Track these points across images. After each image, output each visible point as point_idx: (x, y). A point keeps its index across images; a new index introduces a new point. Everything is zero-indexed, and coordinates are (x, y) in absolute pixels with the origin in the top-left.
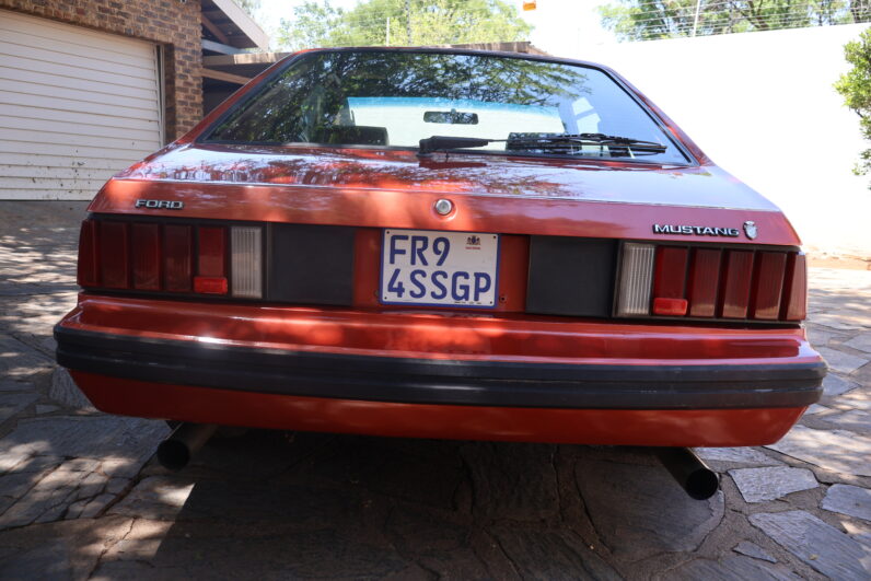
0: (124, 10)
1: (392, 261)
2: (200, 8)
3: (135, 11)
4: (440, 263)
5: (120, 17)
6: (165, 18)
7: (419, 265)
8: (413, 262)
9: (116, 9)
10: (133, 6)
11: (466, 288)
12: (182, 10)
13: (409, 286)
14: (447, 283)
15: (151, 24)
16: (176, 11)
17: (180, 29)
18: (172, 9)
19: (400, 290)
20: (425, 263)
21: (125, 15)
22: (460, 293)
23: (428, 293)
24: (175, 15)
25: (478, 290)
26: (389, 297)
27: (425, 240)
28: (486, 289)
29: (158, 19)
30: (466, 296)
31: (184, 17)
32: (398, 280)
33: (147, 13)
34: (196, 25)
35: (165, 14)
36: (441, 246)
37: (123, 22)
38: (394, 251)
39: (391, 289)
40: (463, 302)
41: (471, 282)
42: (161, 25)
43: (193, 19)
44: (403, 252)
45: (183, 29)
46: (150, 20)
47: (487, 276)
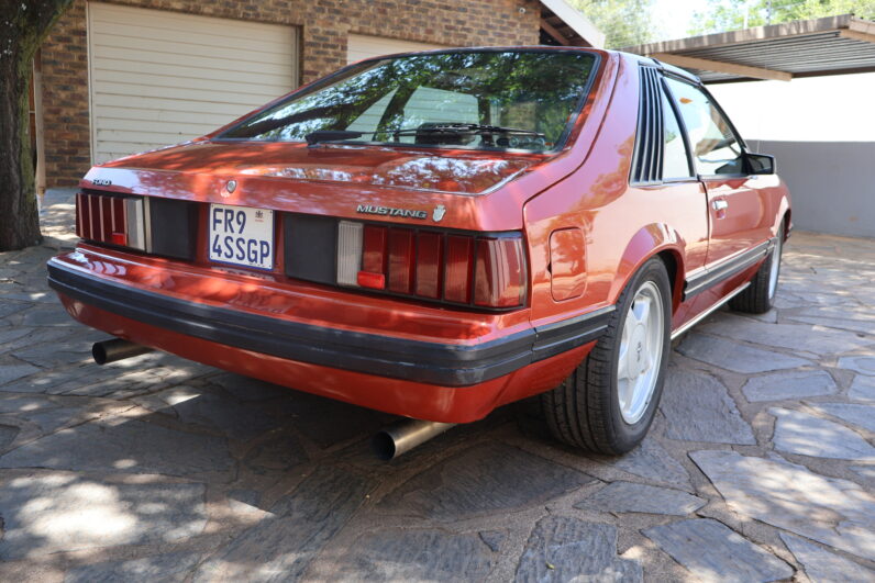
0: (467, 26)
1: (214, 229)
2: (539, 15)
3: (477, 25)
4: (241, 232)
5: (464, 32)
6: (503, 29)
7: (229, 233)
8: (226, 230)
9: (460, 26)
10: (476, 21)
11: (255, 252)
12: (520, 19)
13: (224, 249)
14: (245, 247)
15: (491, 36)
16: (515, 21)
17: (518, 38)
18: (511, 20)
19: (219, 251)
20: (232, 231)
21: (468, 30)
22: (253, 256)
23: (235, 256)
24: (513, 24)
25: (263, 255)
26: (214, 256)
27: (232, 212)
28: (267, 255)
29: (498, 31)
30: (256, 260)
31: (523, 26)
32: (218, 243)
33: (489, 27)
34: (535, 32)
35: (505, 25)
36: (241, 217)
37: (465, 37)
38: (216, 221)
39: (215, 250)
40: (254, 264)
41: (258, 248)
42: (500, 35)
43: (530, 27)
44: (220, 221)
45: (521, 37)
46: (490, 31)
47: (266, 244)
